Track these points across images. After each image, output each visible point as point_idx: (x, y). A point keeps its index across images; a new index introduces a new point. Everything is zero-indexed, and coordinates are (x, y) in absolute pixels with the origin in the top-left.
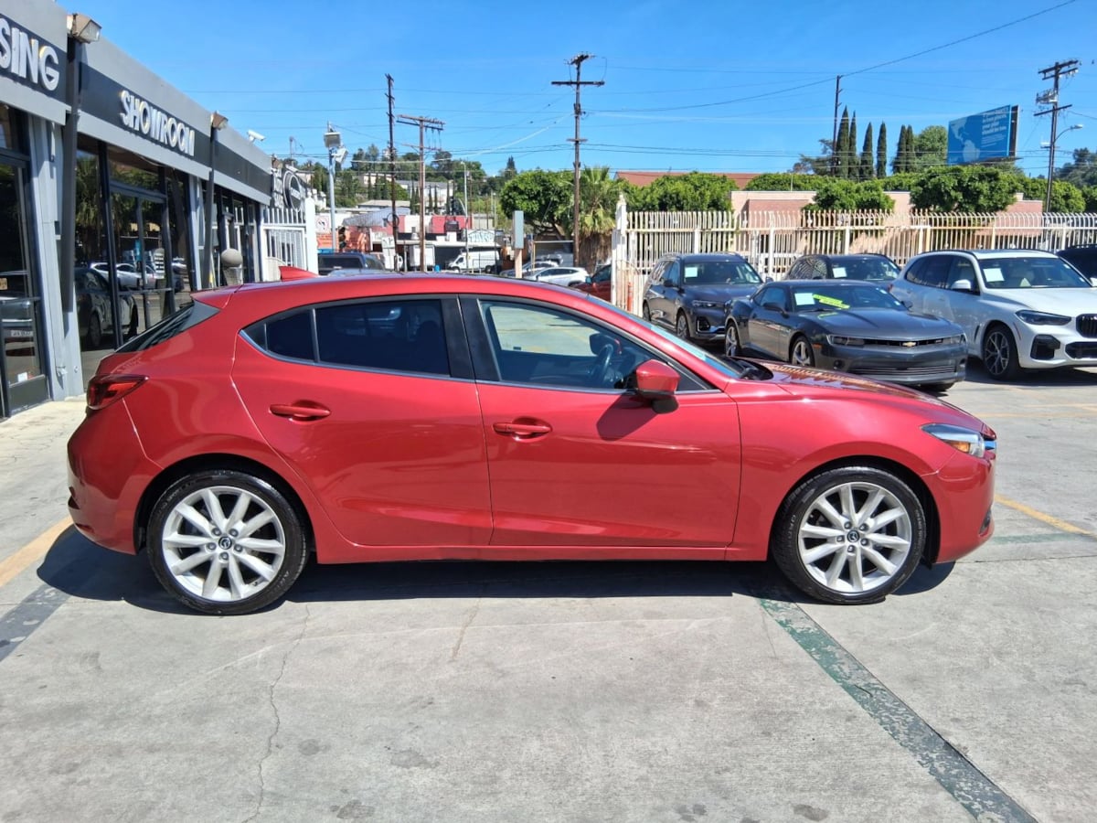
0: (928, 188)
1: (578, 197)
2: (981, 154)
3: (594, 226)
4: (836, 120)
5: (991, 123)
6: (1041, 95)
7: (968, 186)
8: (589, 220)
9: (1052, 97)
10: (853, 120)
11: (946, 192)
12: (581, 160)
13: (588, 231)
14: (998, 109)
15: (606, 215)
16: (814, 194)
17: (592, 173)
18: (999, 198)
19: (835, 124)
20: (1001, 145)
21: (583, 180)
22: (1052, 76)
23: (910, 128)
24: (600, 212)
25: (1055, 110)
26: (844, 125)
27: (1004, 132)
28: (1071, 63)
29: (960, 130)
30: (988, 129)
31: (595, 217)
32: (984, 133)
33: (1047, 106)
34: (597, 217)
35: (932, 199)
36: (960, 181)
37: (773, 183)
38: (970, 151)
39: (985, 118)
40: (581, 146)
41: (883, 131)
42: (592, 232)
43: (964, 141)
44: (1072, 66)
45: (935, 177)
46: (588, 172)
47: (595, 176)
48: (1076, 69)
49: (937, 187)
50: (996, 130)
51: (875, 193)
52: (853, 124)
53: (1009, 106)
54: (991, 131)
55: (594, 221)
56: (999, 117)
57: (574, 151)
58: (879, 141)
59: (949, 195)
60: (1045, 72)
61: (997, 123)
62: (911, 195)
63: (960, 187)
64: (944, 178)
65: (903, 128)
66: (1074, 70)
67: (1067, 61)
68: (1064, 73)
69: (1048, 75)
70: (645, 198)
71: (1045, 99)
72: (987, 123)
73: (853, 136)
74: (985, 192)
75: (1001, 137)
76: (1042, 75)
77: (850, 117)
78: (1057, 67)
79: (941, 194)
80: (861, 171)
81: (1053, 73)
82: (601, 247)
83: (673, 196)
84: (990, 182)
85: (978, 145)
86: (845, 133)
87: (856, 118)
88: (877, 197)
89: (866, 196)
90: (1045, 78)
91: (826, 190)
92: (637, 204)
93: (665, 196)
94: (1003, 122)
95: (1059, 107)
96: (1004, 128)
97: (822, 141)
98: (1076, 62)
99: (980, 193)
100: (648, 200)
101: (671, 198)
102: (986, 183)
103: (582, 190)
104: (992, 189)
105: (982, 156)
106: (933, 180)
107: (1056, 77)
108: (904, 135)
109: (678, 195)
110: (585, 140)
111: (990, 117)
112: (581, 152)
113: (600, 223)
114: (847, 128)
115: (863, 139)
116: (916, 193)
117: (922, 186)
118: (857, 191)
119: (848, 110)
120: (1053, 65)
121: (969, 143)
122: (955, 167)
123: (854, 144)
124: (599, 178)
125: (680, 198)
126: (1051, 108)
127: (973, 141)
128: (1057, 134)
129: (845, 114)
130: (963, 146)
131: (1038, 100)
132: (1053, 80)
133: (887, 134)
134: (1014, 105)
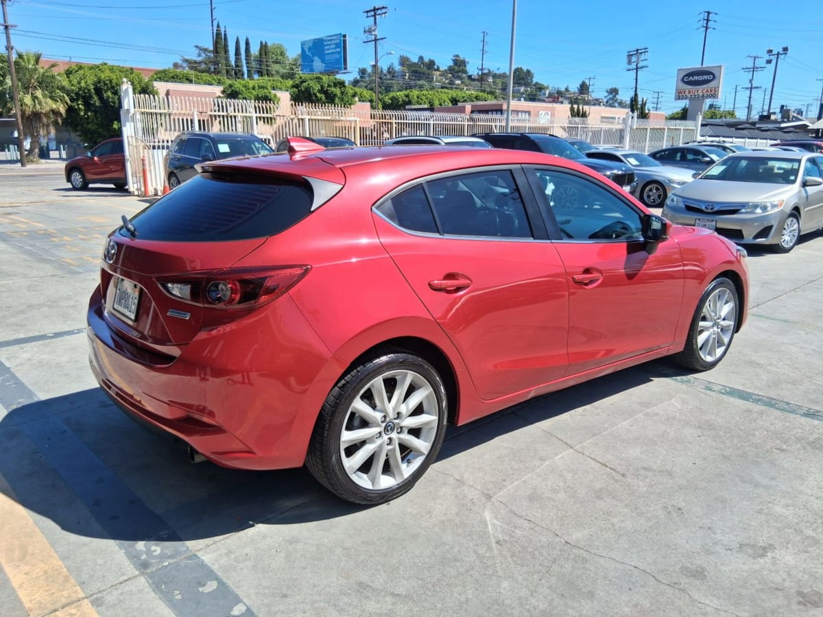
0: (301, 90)
1: (15, 78)
2: (326, 67)
3: (35, 105)
4: (213, 30)
5: (330, 45)
6: (367, 29)
7: (327, 90)
8: (28, 100)
9: (374, 30)
10: (225, 31)
11: (314, 94)
12: (13, 43)
13: (28, 111)
14: (334, 35)
15: (45, 96)
16: (221, 88)
17: (25, 57)
18: (347, 100)
19: (213, 33)
20: (337, 61)
21: (16, 63)
22: (372, 16)
23: (266, 43)
24: (39, 93)
25: (376, 40)
26: (218, 34)
27: (339, 53)
28: (383, 8)
29: (310, 49)
30: (328, 49)
31: (34, 98)
32: (326, 52)
33: (371, 36)
34: (36, 97)
35: (305, 98)
36: (322, 86)
37: (173, 77)
38: (318, 65)
39: (326, 41)
40: (11, 31)
41: (247, 43)
42: (33, 112)
43: (313, 56)
44: (384, 11)
45: (305, 82)
46: (20, 56)
47: (29, 60)
48: (386, 12)
49: (308, 89)
50: (334, 51)
51: (266, 90)
52: (225, 35)
53: (340, 34)
54: (331, 51)
55: (34, 101)
56: (335, 42)
57: (4, 35)
58: (246, 51)
59: (316, 96)
60: (367, 12)
61: (334, 46)
62: (290, 93)
63: (322, 91)
64: (312, 83)
65: (261, 43)
66: (385, 13)
67: (381, 7)
68: (379, 14)
69: (369, 14)
70: (79, 83)
71: (370, 31)
72: (327, 45)
73: (226, 46)
74: (339, 95)
75: (337, 56)
76: (366, 14)
77: (222, 30)
78: (375, 10)
79: (310, 95)
80: (236, 74)
81: (373, 13)
82: (43, 125)
83: (107, 82)
84: (340, 88)
85: (323, 61)
86: (220, 41)
87: (227, 30)
88: (268, 94)
89: (262, 93)
90: (367, 17)
91: (231, 86)
92: (73, 88)
93: (99, 82)
94: (337, 45)
95: (378, 38)
96: (338, 50)
97: (197, 47)
98: (386, 8)
99: (335, 95)
100: (83, 84)
101: (105, 84)
102: (338, 89)
103: (17, 72)
104: (342, 93)
105: (327, 69)
106: (304, 84)
107: (375, 16)
108: (263, 48)
109: (111, 81)
110: (15, 26)
111: (329, 40)
112: (11, 36)
113: (40, 103)
114: (221, 39)
115: (234, 48)
116: (294, 93)
117: (297, 88)
118: (254, 88)
119: (220, 24)
120: (372, 9)
121: (316, 58)
122: (318, 75)
123: (228, 52)
124: (32, 62)
125: (114, 84)
126: (374, 39)
127: (319, 58)
128: (379, 57)
129: (218, 26)
130: (313, 61)
131: (365, 32)
132: (373, 18)
133: (251, 45)
134: (344, 34)
